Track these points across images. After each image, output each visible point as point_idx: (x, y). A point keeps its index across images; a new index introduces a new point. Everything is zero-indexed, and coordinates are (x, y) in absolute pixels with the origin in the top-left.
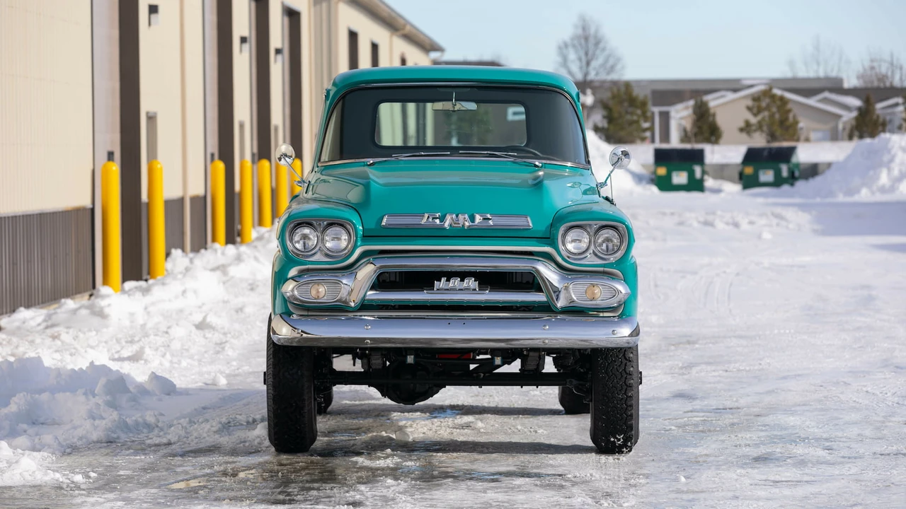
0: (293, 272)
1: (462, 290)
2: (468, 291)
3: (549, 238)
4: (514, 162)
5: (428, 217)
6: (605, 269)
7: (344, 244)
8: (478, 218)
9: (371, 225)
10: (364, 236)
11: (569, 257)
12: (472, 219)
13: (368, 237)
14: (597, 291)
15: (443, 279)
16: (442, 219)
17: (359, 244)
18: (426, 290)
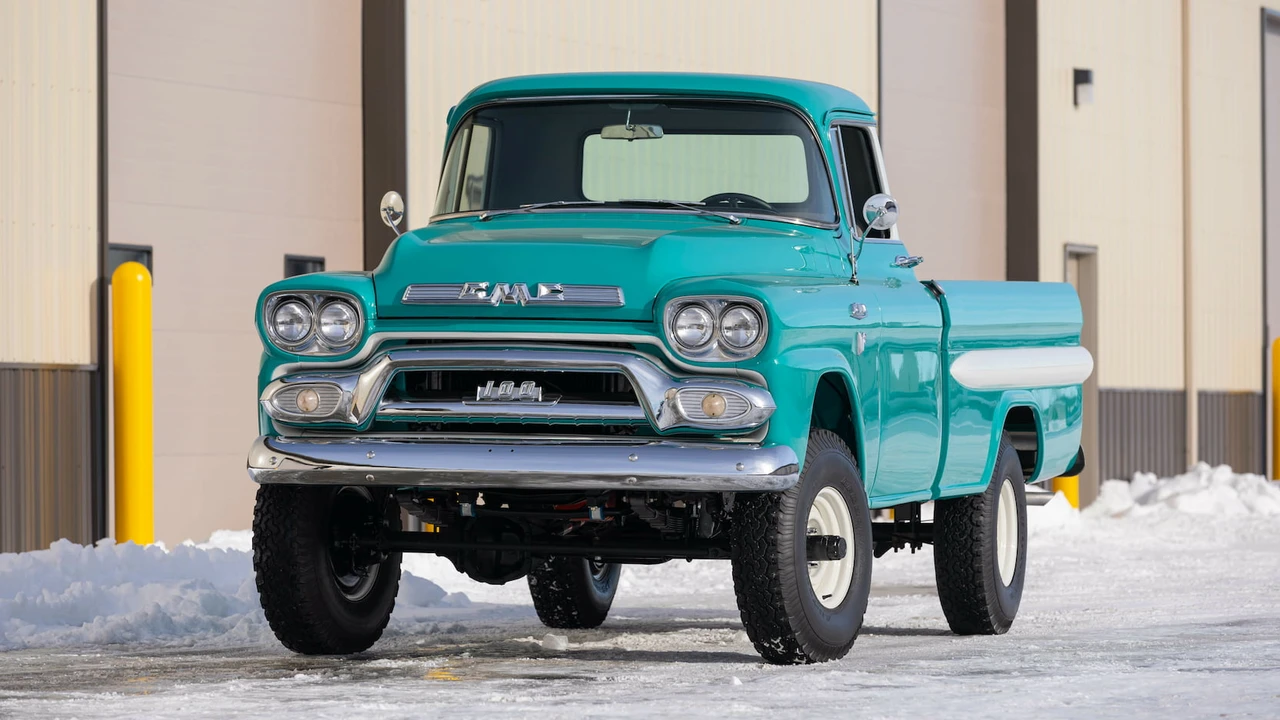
0: (279, 371)
1: (518, 400)
2: (527, 402)
3: (652, 321)
4: (699, 216)
5: (469, 289)
6: (739, 370)
7: (349, 330)
8: (544, 291)
9: (388, 300)
10: (379, 318)
11: (680, 350)
12: (534, 291)
13: (384, 319)
14: (717, 403)
15: (490, 384)
16: (489, 291)
17: (371, 328)
18: (465, 400)
